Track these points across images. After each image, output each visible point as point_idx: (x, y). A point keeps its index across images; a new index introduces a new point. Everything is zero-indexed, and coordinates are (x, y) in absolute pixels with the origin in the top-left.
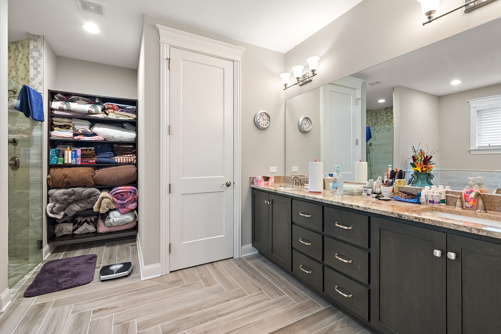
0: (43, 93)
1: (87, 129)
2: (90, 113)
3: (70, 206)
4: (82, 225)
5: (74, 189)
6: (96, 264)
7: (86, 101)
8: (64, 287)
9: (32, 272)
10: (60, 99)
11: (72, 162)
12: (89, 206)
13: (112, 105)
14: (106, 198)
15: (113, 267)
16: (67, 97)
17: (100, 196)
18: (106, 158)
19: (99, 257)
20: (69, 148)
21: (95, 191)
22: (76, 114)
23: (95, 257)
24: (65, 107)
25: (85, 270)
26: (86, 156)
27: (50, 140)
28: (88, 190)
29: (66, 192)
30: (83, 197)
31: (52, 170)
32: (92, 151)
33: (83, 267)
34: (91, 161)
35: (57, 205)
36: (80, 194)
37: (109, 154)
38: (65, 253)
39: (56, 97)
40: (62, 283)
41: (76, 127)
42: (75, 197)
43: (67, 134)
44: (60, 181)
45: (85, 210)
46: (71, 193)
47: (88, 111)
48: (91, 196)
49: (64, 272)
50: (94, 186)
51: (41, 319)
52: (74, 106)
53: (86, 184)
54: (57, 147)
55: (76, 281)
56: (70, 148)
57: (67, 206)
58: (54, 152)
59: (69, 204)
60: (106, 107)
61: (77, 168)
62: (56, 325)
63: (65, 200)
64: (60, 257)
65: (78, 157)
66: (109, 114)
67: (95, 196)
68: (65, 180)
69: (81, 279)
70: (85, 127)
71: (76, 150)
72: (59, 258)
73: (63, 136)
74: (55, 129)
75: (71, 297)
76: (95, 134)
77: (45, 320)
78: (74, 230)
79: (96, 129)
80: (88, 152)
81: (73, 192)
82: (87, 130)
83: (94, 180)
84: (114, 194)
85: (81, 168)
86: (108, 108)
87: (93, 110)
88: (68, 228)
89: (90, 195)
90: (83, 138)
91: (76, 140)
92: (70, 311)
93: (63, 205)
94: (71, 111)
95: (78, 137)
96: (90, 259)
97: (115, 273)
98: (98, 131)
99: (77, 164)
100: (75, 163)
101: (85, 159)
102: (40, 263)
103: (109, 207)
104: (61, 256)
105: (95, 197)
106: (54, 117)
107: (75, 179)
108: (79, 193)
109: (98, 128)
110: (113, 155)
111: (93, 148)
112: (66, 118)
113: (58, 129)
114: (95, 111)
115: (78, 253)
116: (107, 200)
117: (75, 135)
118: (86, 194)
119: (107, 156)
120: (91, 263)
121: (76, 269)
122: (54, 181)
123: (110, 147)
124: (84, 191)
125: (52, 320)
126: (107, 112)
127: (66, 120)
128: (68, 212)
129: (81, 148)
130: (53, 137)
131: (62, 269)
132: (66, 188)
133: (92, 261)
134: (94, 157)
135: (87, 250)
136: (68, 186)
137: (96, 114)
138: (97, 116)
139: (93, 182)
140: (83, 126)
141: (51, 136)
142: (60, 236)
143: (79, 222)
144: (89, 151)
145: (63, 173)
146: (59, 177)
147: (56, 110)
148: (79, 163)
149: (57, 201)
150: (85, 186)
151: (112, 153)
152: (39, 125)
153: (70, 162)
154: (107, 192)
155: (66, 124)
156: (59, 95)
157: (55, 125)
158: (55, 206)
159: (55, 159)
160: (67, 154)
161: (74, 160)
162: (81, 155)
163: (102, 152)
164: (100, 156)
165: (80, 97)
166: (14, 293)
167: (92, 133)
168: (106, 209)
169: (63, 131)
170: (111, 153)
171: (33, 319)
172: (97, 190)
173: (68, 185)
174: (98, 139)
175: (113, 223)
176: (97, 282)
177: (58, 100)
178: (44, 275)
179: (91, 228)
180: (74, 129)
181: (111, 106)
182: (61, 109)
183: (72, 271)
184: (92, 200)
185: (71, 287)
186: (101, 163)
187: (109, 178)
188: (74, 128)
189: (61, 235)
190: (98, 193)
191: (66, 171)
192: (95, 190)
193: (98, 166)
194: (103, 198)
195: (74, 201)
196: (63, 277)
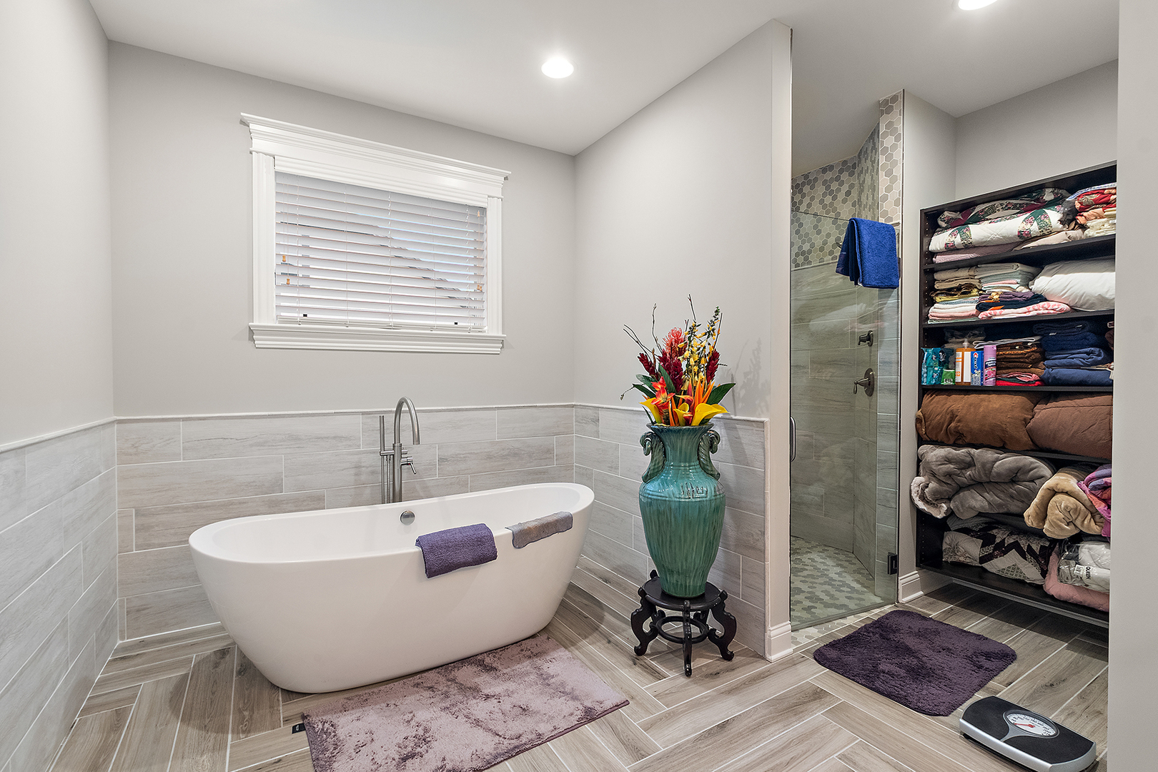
0: (901, 222)
1: (1014, 286)
2: (1025, 237)
3: (961, 494)
4: (1005, 553)
5: (973, 451)
6: (996, 678)
7: (1015, 207)
8: (878, 684)
9: (865, 615)
10: (952, 224)
11: (972, 379)
12: (1014, 507)
13: (1097, 192)
14: (1067, 493)
15: (1022, 716)
16: (967, 211)
17: (1047, 484)
18: (1078, 367)
19: (1019, 666)
20: (966, 344)
21: (1032, 466)
22: (988, 251)
23: (1007, 657)
24: (958, 240)
25: (950, 675)
26: (1010, 362)
27: (924, 329)
28: (1008, 461)
29: (951, 455)
30: (994, 477)
31: (926, 399)
32: (1027, 348)
33: (954, 665)
34: (1025, 378)
35: (933, 485)
36: (987, 466)
37: (1088, 353)
38: (952, 609)
39: (941, 223)
40: (884, 673)
41: (985, 286)
42: (973, 471)
43: (963, 308)
44: (939, 426)
45: (1002, 514)
46: (963, 461)
47: (1017, 234)
48: (1021, 477)
49: (908, 651)
50: (1032, 450)
51: (794, 719)
52: (979, 232)
53: (1005, 443)
54: (947, 342)
55: (912, 688)
56: (971, 342)
57: (957, 492)
58: (934, 356)
59: (961, 488)
60: (1078, 206)
61: (982, 396)
62: (798, 754)
63: (949, 475)
64: (934, 611)
65: (986, 366)
66: (1089, 224)
67: (1033, 481)
68: (952, 424)
69: (924, 692)
70: (1010, 281)
71: (982, 349)
72: (930, 613)
73: (952, 314)
74: (938, 299)
75: (872, 719)
76: (1038, 298)
77: (797, 727)
78: (984, 559)
79: (1042, 283)
80: (1016, 352)
81: (969, 459)
82: (1014, 290)
83: (1030, 433)
84: (1095, 488)
85: (994, 397)
86: (1085, 208)
87: (1032, 228)
88: (970, 549)
89: (1015, 477)
90: (1001, 315)
91: (982, 320)
92: (842, 749)
93: (946, 488)
94: (975, 247)
95: (988, 312)
96: (988, 656)
97: (1007, 737)
98: (1047, 288)
99: (985, 384)
100: (978, 383)
101: (1010, 370)
102: (892, 604)
103: (1078, 523)
104: (937, 611)
105: (1031, 484)
106: (937, 272)
107: (975, 426)
108: (983, 465)
109: (1049, 278)
110: (1100, 358)
111: (1031, 340)
112: (963, 267)
113: (944, 298)
114: (1037, 230)
115: (977, 624)
116: (1068, 500)
117: (981, 308)
118: (1001, 470)
119: (1078, 362)
120: (980, 667)
121: (935, 659)
122: (929, 425)
123: (1094, 333)
124: (998, 460)
125: (803, 738)
126: (1081, 220)
127: (963, 273)
128: (957, 506)
129: (1000, 342)
130: (932, 320)
131: (911, 642)
132: (956, 445)
133: (987, 664)
134: (1035, 363)
135: (1006, 626)
136: (960, 442)
137: (1044, 236)
138: (1044, 243)
139: (1026, 439)
140: (1004, 279)
141: (928, 318)
142: (949, 560)
143: (998, 540)
144: (1020, 349)
145: (948, 407)
146: (939, 417)
147: (941, 253)
148: (990, 382)
149: (933, 474)
150: (1003, 448)
151: (1097, 350)
152: (893, 297)
153: (967, 379)
154: (1075, 476)
155: (963, 282)
156: (946, 213)
157: (938, 290)
158: (928, 484)
159: (936, 372)
160: (961, 360)
161: (978, 374)
162: (998, 360)
163: (1062, 349)
164: (1056, 362)
165: (997, 203)
166: (812, 637)
167: (1030, 295)
168: (1062, 529)
169: (955, 303)
170: (1092, 352)
171: (787, 709)
172: (1039, 463)
173: (958, 440)
174: (1046, 311)
175: (1087, 581)
176: (952, 727)
177: (946, 228)
178: (871, 634)
179: (1030, 572)
180: (981, 292)
181: (1095, 196)
182: (950, 249)
183: (924, 659)
184: (1021, 490)
185: (889, 696)
186: (1058, 382)
187: (1076, 432)
188: (981, 290)
189: (953, 559)
190: (1042, 473)
191: (957, 403)
192: (1032, 463)
193: (1047, 392)
194: (1053, 492)
195: (972, 482)
196: (895, 661)
